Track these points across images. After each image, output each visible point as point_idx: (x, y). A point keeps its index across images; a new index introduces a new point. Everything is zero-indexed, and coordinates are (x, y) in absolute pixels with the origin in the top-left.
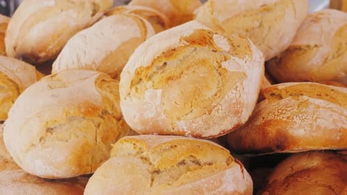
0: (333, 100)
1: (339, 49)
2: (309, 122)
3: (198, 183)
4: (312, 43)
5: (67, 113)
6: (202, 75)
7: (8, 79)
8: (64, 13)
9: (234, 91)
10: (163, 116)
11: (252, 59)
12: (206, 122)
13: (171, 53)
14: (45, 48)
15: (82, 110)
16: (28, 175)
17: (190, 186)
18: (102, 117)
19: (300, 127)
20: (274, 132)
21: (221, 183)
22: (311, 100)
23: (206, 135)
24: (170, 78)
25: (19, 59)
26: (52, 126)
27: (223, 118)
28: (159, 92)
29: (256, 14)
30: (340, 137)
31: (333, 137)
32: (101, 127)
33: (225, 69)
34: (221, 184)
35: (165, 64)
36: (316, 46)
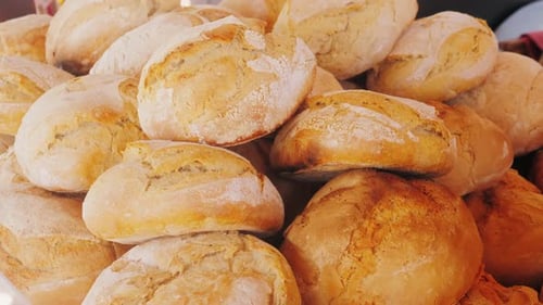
0: (381, 109)
1: (448, 61)
2: (344, 132)
3: (195, 188)
4: (415, 53)
5: (79, 118)
6: (219, 74)
7: (37, 88)
8: (113, 10)
9: (256, 93)
10: (175, 120)
11: (291, 59)
12: (219, 126)
13: (188, 48)
14: (89, 53)
15: (97, 115)
16: (35, 187)
17: (186, 191)
18: (121, 125)
19: (333, 137)
20: (306, 144)
21: (224, 190)
22: (352, 108)
23: (221, 142)
24: (183, 76)
25: (58, 67)
26: (63, 133)
27: (239, 122)
28: (170, 91)
29: (341, 14)
30: (382, 151)
31: (372, 150)
32: (118, 136)
33: (250, 69)
34: (223, 193)
35: (183, 61)
36: (420, 57)
